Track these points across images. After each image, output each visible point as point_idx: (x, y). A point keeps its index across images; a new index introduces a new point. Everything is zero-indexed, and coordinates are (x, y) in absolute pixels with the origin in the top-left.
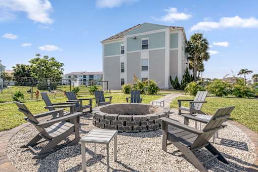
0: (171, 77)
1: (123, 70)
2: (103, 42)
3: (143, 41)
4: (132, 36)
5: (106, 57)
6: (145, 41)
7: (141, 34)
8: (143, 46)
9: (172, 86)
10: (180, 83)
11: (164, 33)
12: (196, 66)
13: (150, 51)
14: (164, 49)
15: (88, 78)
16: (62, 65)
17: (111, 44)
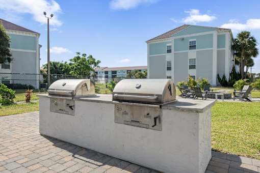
0: (218, 75)
1: (169, 69)
2: (147, 42)
3: (190, 42)
4: (180, 37)
5: (151, 56)
6: (193, 42)
7: (188, 36)
8: (190, 46)
9: (219, 83)
10: (228, 80)
11: (212, 35)
12: (243, 61)
13: (197, 51)
14: (212, 50)
15: (110, 75)
16: (99, 62)
17: (157, 44)
